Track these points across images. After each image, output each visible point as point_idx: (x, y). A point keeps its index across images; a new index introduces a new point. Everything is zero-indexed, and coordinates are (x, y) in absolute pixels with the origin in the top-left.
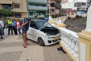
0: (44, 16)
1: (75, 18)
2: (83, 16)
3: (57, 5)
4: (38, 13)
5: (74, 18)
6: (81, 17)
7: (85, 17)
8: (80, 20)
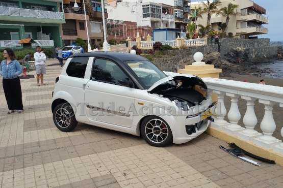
0: (51, 43)
1: (151, 50)
2: (173, 46)
3: (94, 9)
4: (31, 33)
5: (150, 52)
6: (168, 48)
7: (179, 47)
8: (166, 57)
